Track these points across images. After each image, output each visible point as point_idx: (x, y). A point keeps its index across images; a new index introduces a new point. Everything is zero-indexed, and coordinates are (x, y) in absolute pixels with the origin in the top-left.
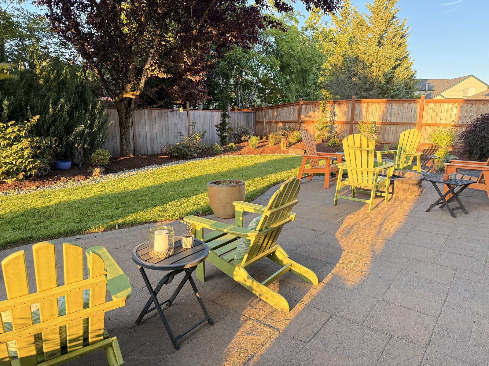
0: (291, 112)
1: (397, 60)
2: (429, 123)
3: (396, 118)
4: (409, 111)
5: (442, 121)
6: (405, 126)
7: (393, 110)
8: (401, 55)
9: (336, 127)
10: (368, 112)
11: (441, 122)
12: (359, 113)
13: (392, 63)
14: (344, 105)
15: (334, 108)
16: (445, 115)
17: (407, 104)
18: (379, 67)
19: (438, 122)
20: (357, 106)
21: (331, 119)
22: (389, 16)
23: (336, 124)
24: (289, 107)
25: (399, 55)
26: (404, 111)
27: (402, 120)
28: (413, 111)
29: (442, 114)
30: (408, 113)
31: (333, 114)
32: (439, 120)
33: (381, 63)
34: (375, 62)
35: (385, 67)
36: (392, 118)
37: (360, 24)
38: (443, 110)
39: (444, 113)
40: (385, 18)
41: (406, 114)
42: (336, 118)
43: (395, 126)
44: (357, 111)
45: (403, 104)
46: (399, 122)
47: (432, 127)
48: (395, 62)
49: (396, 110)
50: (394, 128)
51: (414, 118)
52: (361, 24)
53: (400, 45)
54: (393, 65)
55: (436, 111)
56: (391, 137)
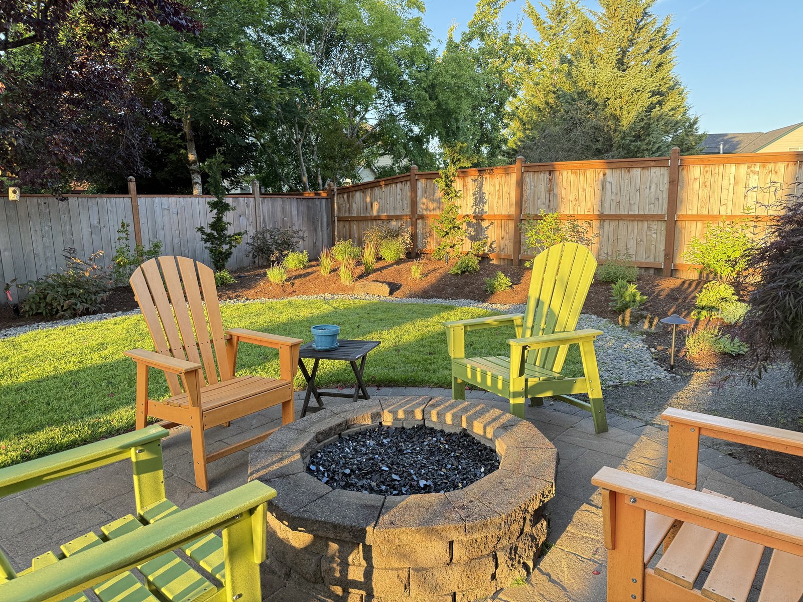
0: (398, 197)
1: (654, 94)
2: (692, 215)
3: (615, 203)
4: (643, 187)
5: (723, 208)
6: (636, 223)
7: (608, 186)
8: (662, 84)
9: (487, 228)
10: (552, 192)
11: (723, 213)
12: (532, 194)
13: (645, 100)
14: (500, 179)
15: (482, 184)
16: (731, 195)
17: (639, 170)
18: (621, 108)
19: (715, 213)
20: (528, 180)
21: (477, 210)
22: (636, 11)
23: (487, 221)
24: (394, 185)
25: (658, 84)
26: (633, 188)
27: (630, 209)
28: (653, 187)
29: (725, 192)
30: (642, 190)
31: (480, 199)
32: (717, 206)
33: (624, 100)
34: (612, 100)
35: (631, 107)
36: (607, 205)
37: (583, 30)
38: (725, 183)
39: (728, 189)
40: (629, 16)
41: (638, 193)
42: (486, 208)
43: (613, 223)
44: (528, 192)
45: (629, 171)
46: (622, 212)
47: (699, 225)
48: (649, 98)
49: (614, 185)
50: (611, 228)
51: (656, 202)
52: (586, 30)
53: (659, 65)
54: (647, 104)
55: (708, 184)
56: (606, 247)
